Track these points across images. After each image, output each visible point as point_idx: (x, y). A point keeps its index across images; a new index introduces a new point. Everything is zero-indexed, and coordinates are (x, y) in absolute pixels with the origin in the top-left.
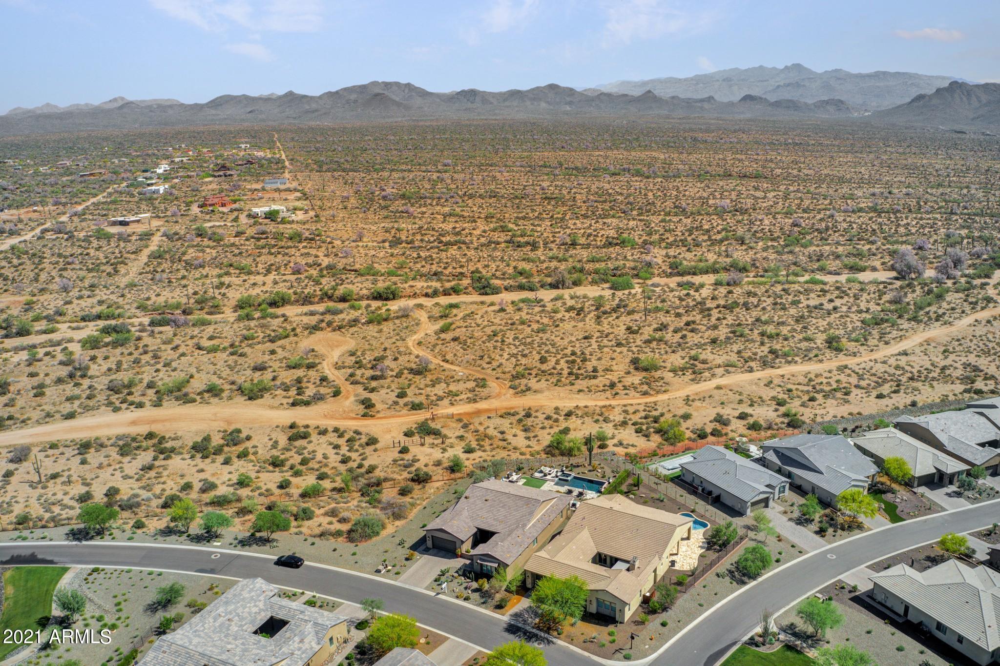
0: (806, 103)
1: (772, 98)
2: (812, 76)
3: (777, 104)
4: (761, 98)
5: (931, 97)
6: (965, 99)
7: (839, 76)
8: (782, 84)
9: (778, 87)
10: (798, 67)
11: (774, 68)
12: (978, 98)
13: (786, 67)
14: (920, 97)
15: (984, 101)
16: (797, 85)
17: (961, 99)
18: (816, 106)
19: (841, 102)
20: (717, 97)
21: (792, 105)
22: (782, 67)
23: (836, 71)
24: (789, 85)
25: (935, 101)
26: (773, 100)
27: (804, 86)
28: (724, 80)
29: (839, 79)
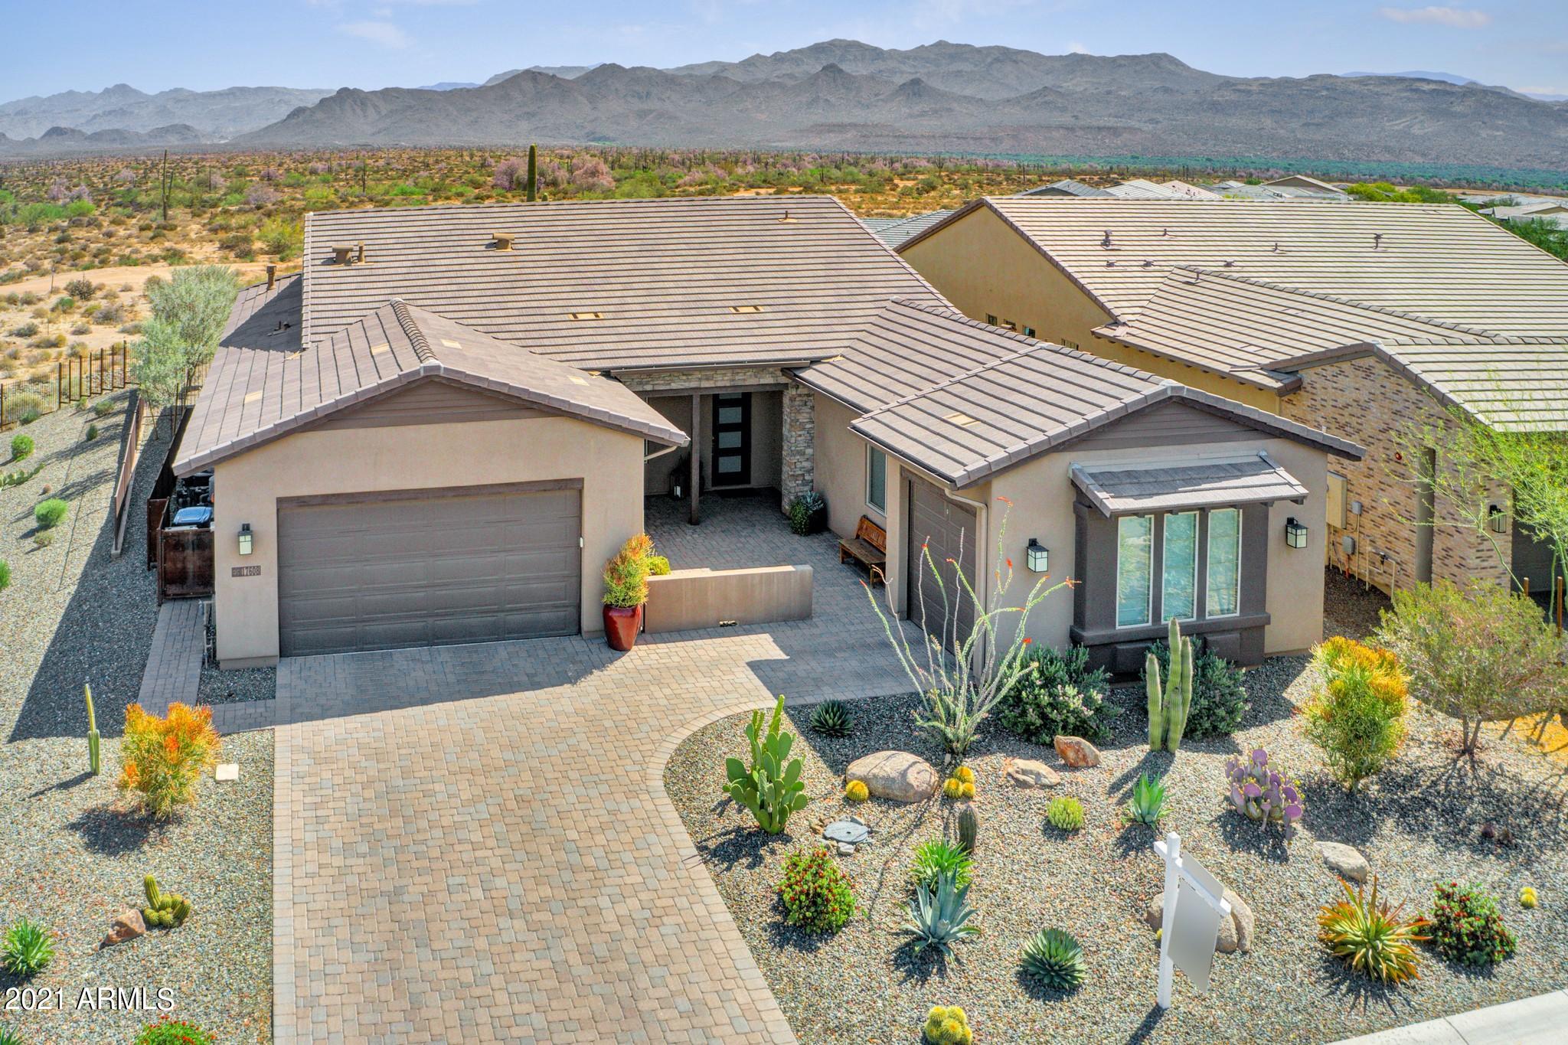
0: (137, 134)
1: (88, 131)
2: (142, 99)
3: (97, 137)
4: (73, 131)
5: (313, 110)
6: (359, 111)
7: (178, 97)
8: (100, 112)
9: (95, 117)
10: (122, 89)
11: (89, 93)
12: (375, 106)
13: (107, 91)
14: (298, 112)
15: (384, 112)
16: (122, 112)
17: (354, 110)
18: (150, 136)
19: (187, 128)
20: (7, 135)
21: (119, 135)
22: (99, 90)
23: (176, 90)
24: (110, 113)
25: (319, 115)
26: (89, 133)
27: (132, 113)
28: (17, 114)
29: (180, 101)
